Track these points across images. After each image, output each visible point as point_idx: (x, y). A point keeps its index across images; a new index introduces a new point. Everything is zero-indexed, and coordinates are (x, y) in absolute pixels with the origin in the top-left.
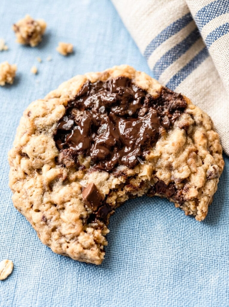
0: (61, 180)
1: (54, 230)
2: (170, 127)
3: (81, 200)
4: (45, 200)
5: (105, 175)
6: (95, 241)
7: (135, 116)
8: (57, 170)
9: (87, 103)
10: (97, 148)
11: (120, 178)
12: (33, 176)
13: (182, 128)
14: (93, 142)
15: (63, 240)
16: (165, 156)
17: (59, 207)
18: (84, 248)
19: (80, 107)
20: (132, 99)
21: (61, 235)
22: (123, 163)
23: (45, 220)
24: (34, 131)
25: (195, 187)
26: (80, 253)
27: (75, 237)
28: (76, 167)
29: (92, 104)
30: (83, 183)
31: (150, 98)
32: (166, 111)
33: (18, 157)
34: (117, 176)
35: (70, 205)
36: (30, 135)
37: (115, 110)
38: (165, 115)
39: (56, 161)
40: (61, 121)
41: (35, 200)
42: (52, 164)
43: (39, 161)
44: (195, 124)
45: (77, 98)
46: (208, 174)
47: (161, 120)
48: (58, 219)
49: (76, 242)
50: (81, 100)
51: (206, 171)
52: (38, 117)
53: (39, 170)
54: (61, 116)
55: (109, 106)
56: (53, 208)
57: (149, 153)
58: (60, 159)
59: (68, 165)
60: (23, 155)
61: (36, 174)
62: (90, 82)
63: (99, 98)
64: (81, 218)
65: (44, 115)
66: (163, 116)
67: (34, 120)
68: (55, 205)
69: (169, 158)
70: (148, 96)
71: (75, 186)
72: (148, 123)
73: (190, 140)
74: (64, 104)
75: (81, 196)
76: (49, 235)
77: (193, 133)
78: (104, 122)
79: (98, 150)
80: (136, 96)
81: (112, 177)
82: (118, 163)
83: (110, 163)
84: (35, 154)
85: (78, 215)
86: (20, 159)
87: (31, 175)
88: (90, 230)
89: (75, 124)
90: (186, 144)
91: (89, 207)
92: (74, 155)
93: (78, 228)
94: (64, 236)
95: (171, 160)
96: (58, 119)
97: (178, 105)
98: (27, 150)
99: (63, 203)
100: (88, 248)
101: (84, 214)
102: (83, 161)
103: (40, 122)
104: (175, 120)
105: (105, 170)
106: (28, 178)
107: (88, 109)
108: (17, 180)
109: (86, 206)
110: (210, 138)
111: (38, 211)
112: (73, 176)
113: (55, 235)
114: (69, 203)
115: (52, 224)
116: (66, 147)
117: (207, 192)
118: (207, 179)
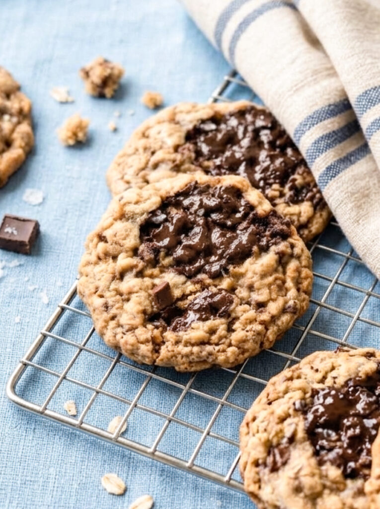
0: (135, 271)
1: (113, 318)
2: (265, 249)
3: (150, 295)
4: (113, 286)
5: (182, 278)
6: (152, 338)
7: (233, 228)
8: (135, 261)
9: (186, 202)
10: (182, 249)
11: (196, 286)
12: (106, 262)
13: (277, 253)
14: (180, 243)
15: (119, 330)
16: (249, 275)
17: (125, 297)
18: (138, 342)
19: (178, 205)
20: (236, 211)
21: (119, 325)
22: (205, 272)
23: (106, 307)
24: (122, 216)
25: (269, 313)
26: (133, 345)
27: (132, 329)
28: (154, 263)
29: (192, 204)
30: (157, 281)
31: (255, 215)
32: (267, 233)
33: (96, 240)
34: (195, 283)
35: (137, 297)
36: (115, 220)
37: (214, 216)
38: (265, 236)
39: (135, 252)
40: (153, 213)
41: (102, 284)
42: (130, 253)
43: (117, 247)
44: (292, 256)
45: (178, 194)
46: (287, 306)
47: (259, 240)
48: (121, 308)
49: (132, 334)
50: (182, 198)
51: (286, 302)
52: (129, 203)
53: (115, 258)
54: (154, 208)
55: (209, 211)
56: (118, 297)
57: (234, 268)
58: (140, 251)
59: (146, 258)
60: (102, 238)
61: (111, 260)
62: (196, 183)
63: (201, 200)
64: (144, 312)
65: (137, 203)
66: (263, 237)
67: (125, 205)
68: (121, 295)
69: (253, 277)
70: (254, 212)
71: (147, 281)
72: (244, 238)
73: (280, 269)
74: (162, 198)
75: (151, 292)
76: (107, 322)
77: (287, 263)
78: (198, 225)
79: (183, 251)
80: (241, 209)
81: (189, 283)
82: (200, 270)
83: (191, 267)
84: (115, 239)
85: (141, 308)
86: (99, 242)
87: (104, 260)
88: (150, 326)
89: (166, 220)
90: (276, 271)
91: (156, 304)
92: (156, 251)
93: (138, 320)
94: (122, 326)
95: (255, 279)
96: (150, 210)
97: (282, 230)
98: (108, 234)
99: (130, 293)
100: (142, 343)
101: (149, 310)
102: (163, 260)
103: (129, 209)
104: (273, 244)
105: (184, 274)
106: (101, 263)
107: (187, 209)
108: (88, 263)
109: (153, 303)
110: (303, 275)
111: (101, 296)
112: (149, 271)
113: (112, 324)
114: (135, 295)
115: (113, 311)
116: (150, 240)
117: (279, 323)
118: (284, 311)
